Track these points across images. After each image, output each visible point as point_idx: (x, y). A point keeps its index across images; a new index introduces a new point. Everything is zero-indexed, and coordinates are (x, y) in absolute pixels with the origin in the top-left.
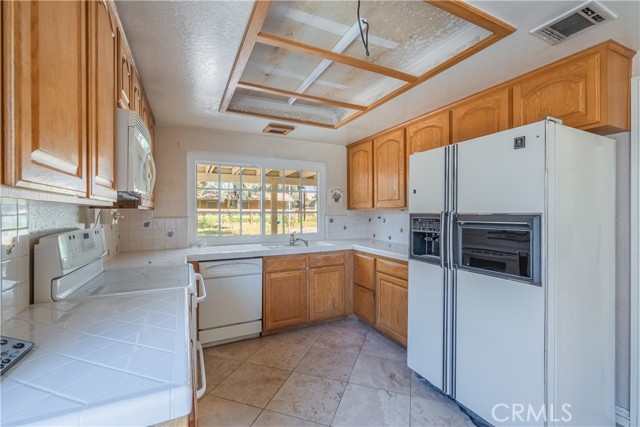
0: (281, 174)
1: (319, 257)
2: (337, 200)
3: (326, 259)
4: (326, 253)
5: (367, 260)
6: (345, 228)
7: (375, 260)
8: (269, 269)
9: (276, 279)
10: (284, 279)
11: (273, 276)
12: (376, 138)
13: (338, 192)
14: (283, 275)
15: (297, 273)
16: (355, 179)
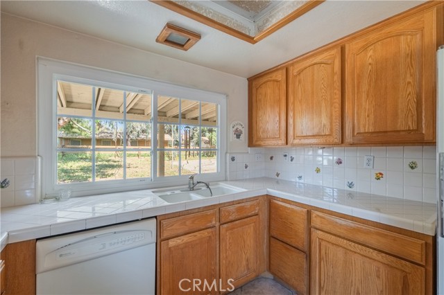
0: (170, 114)
1: (231, 208)
2: (238, 136)
3: (239, 210)
4: (239, 202)
5: (293, 211)
6: (246, 167)
7: (309, 213)
8: (165, 234)
9: (177, 247)
10: (187, 245)
11: (172, 243)
12: (292, 64)
13: (240, 128)
14: (186, 239)
15: (205, 233)
16: (260, 113)
